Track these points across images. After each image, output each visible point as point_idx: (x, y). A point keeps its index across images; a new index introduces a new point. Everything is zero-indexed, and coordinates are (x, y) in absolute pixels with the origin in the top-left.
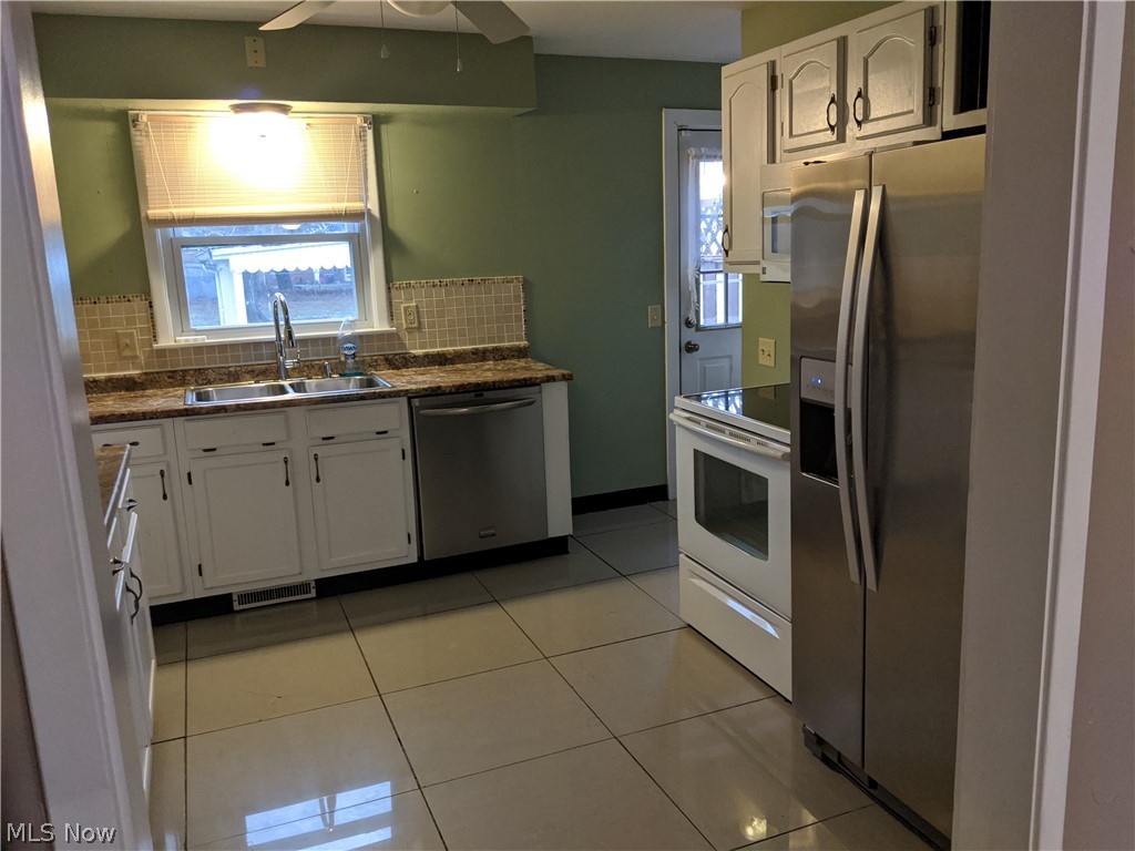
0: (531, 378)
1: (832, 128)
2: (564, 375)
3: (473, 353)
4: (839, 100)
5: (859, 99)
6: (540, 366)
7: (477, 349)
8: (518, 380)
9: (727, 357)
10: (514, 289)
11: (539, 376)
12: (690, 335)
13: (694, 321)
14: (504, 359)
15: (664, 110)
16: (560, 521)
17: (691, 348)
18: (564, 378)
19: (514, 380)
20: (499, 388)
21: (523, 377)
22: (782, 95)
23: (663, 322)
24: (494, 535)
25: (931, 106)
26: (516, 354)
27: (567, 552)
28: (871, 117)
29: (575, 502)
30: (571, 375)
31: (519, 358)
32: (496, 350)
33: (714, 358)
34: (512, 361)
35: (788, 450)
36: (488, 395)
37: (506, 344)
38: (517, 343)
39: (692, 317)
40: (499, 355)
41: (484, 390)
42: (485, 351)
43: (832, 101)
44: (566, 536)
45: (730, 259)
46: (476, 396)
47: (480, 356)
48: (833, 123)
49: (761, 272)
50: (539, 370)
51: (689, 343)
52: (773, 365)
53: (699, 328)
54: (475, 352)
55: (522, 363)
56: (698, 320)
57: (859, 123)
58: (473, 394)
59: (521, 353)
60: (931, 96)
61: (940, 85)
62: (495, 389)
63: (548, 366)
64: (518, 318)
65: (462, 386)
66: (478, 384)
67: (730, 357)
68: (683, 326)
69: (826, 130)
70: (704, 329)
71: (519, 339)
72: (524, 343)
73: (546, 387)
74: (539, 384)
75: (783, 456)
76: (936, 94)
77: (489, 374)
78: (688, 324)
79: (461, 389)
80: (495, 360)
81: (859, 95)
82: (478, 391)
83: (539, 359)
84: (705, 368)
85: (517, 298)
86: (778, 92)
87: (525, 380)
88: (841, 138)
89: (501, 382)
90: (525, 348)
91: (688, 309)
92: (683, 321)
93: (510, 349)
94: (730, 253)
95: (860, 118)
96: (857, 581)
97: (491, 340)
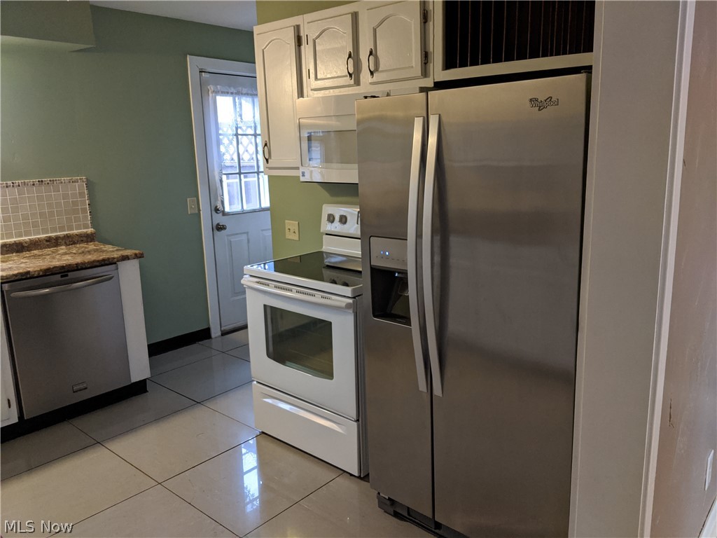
0: (109, 259)
1: (350, 75)
2: (136, 254)
3: (47, 241)
4: (354, 56)
5: (371, 57)
6: (109, 248)
7: (50, 237)
8: (98, 261)
9: (244, 233)
10: (80, 187)
11: (115, 256)
12: (219, 219)
13: (221, 208)
14: (74, 243)
15: (188, 57)
16: (139, 367)
17: (220, 228)
18: (136, 256)
19: (94, 261)
20: (82, 269)
21: (101, 258)
22: (307, 51)
23: (199, 210)
24: (86, 388)
25: (425, 64)
26: (85, 239)
27: (146, 391)
28: (380, 70)
29: (150, 347)
30: (142, 254)
31: (87, 242)
32: (67, 237)
33: (237, 234)
34: (81, 245)
35: (350, 301)
36: (71, 275)
37: (75, 232)
38: (85, 230)
39: (219, 206)
40: (70, 240)
41: (69, 271)
42: (57, 238)
43: (350, 56)
44: (145, 381)
45: (270, 165)
46: (62, 276)
47: (53, 242)
48: (351, 71)
49: (301, 175)
50: (110, 251)
51: (218, 224)
52: (297, 239)
53: (224, 214)
54: (49, 240)
55: (91, 246)
56: (224, 207)
57: (372, 73)
58: (59, 275)
59: (89, 238)
60: (426, 57)
61: (431, 50)
62: (78, 270)
63: (117, 248)
64: (84, 210)
65: (48, 269)
66: (63, 267)
67: (247, 233)
68: (214, 212)
69: (346, 76)
70: (228, 214)
71: (86, 227)
72: (90, 230)
73: (121, 265)
74: (115, 263)
75: (346, 306)
76: (429, 57)
77: (67, 257)
78: (217, 210)
79: (48, 272)
80: (66, 245)
81: (371, 53)
82: (64, 272)
83: (105, 242)
84: (230, 242)
85: (81, 194)
86: (302, 47)
87: (104, 260)
88: (357, 83)
89: (83, 263)
90: (92, 234)
91: (216, 199)
92: (213, 208)
93: (80, 236)
94: (269, 161)
95: (372, 69)
96: (425, 390)
97: (62, 229)
